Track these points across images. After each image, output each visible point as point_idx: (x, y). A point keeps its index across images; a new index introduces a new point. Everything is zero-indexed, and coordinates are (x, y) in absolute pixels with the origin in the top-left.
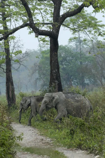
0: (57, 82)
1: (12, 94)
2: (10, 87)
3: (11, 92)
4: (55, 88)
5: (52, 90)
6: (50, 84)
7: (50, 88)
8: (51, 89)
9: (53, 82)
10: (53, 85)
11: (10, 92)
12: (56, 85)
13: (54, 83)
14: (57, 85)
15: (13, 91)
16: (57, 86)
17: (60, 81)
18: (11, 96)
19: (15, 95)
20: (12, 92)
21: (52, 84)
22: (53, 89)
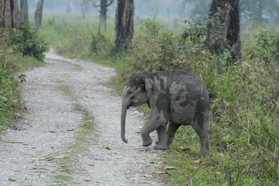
0: (229, 7)
1: (128, 19)
2: (126, 4)
3: (127, 14)
4: (222, 22)
5: (213, 24)
6: (211, 10)
7: (211, 18)
8: (211, 20)
9: (220, 6)
10: (218, 14)
11: (125, 15)
12: (225, 14)
13: (223, 7)
14: (227, 16)
15: (131, 13)
16: (227, 18)
17: (237, 5)
18: (124, 23)
19: (133, 23)
20: (128, 16)
21: (216, 11)
22: (218, 22)
